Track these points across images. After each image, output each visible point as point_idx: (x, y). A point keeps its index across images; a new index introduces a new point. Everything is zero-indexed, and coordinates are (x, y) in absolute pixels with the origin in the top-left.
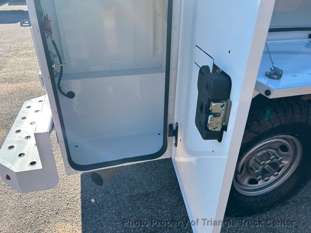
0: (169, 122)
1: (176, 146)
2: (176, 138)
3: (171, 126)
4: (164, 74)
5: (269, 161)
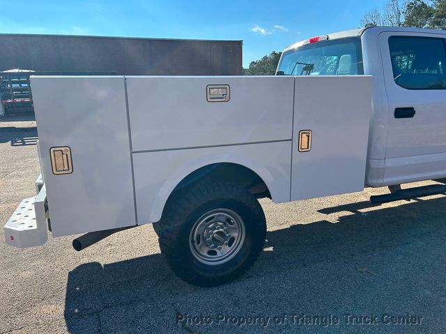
5: (216, 231)
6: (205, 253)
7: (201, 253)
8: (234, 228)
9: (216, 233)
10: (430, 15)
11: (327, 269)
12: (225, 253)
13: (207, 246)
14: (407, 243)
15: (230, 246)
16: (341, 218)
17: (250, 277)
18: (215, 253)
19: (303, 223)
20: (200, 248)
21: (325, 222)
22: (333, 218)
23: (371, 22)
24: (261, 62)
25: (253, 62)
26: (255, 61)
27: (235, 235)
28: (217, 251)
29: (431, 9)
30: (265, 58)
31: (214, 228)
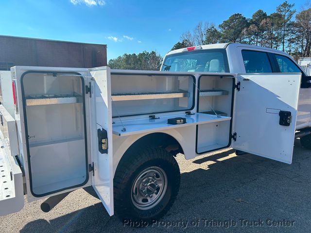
0: (89, 163)
1: (94, 175)
2: (94, 171)
3: (90, 165)
4: (84, 140)
5: (149, 183)
6: (140, 202)
7: (138, 201)
8: (160, 180)
9: (150, 185)
10: (220, 37)
11: (217, 202)
12: (154, 199)
13: (142, 196)
14: (255, 179)
15: (156, 194)
16: (209, 166)
17: (169, 215)
18: (147, 201)
19: (187, 172)
20: (137, 198)
21: (200, 170)
22: (205, 166)
23: (186, 38)
24: (117, 60)
25: (111, 60)
26: (112, 59)
27: (160, 185)
28: (148, 198)
29: (220, 33)
30: (120, 58)
31: (147, 182)
